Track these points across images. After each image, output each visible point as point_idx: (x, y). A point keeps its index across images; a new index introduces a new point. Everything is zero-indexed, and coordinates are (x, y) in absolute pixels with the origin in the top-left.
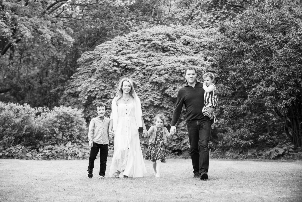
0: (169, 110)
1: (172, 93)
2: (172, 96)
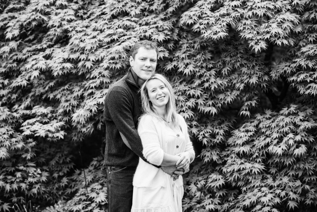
0: (197, 82)
1: (206, 22)
2: (207, 34)
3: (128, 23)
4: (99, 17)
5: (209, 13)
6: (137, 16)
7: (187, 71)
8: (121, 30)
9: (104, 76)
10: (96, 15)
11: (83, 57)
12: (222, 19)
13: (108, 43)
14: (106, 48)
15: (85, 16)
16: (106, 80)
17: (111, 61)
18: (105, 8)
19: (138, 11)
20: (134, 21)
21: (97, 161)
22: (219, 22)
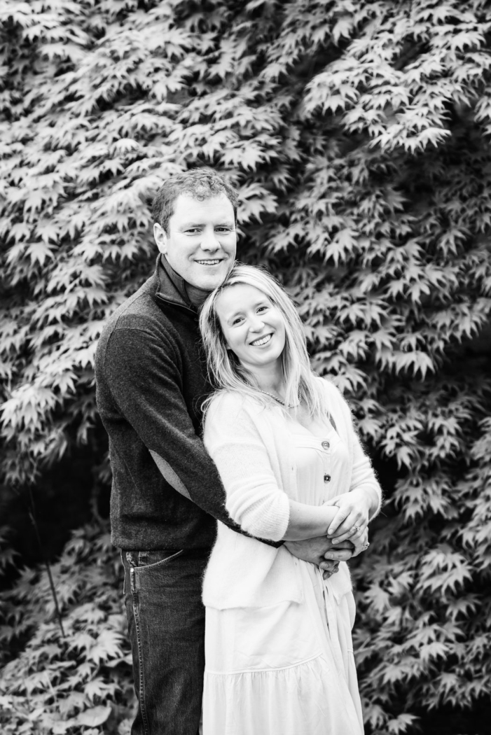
0: (368, 281)
1: (382, 100)
2: (387, 137)
3: (148, 121)
4: (59, 107)
5: (389, 73)
6: (171, 96)
7: (334, 251)
8: (129, 143)
9: (87, 284)
10: (48, 104)
11: (20, 230)
12: (430, 89)
13: (93, 184)
14: (89, 200)
15: (17, 110)
16: (94, 295)
17: (107, 238)
18: (75, 81)
19: (175, 84)
20: (165, 114)
21: (84, 537)
22: (421, 98)
